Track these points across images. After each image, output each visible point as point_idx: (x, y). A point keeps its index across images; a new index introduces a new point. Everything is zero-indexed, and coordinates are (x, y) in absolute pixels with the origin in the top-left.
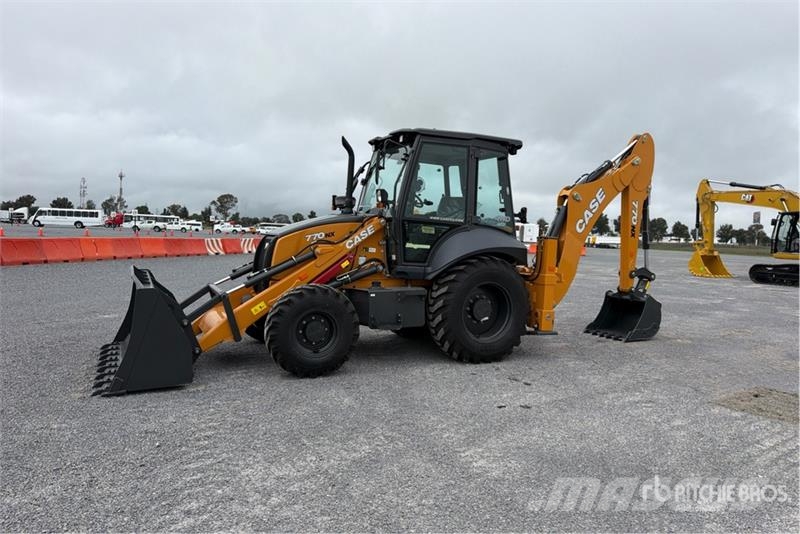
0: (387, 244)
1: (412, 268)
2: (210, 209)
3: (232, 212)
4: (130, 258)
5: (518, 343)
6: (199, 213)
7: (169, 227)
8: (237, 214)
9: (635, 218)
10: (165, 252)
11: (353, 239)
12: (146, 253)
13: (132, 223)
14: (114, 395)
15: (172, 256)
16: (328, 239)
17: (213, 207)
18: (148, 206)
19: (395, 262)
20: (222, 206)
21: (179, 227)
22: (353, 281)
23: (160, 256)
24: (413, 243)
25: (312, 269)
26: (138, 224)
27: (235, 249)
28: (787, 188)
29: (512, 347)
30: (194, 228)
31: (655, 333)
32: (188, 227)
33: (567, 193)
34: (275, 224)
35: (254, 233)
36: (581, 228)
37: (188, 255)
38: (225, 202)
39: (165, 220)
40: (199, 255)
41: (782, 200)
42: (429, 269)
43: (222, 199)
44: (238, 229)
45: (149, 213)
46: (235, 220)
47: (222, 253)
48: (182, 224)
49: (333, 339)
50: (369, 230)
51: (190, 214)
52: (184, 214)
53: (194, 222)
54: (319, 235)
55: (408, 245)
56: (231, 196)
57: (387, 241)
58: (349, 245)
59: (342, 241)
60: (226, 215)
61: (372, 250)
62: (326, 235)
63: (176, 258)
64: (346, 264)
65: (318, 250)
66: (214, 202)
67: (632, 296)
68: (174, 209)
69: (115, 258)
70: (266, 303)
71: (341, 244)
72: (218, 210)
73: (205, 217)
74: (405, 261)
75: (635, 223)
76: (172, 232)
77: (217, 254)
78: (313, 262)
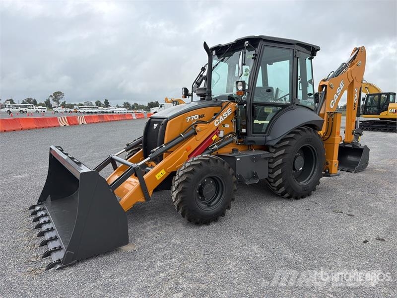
0: (237, 122)
1: (258, 138)
2: (49, 100)
3: (61, 101)
4: (14, 130)
5: (318, 183)
6: (43, 102)
7: (28, 110)
8: (65, 102)
9: (356, 98)
10: (36, 126)
11: (219, 119)
12: (24, 127)
13: (7, 109)
14: (67, 266)
15: (40, 128)
16: (201, 119)
17: (51, 99)
18: (13, 99)
19: (245, 134)
20: (56, 98)
21: (34, 110)
22: (219, 148)
23: (33, 129)
24: (259, 120)
25: (194, 143)
26: (10, 109)
27: (74, 122)
28: (368, 82)
29: (316, 186)
30: (43, 110)
31: (367, 166)
32: (39, 110)
33: (326, 83)
34: (86, 106)
35: (76, 112)
36: (332, 105)
37: (49, 127)
38: (57, 96)
39: (25, 107)
40: (55, 127)
41: (366, 88)
42: (269, 138)
43: (55, 94)
44: (68, 110)
45: (14, 103)
46: (64, 105)
47: (68, 125)
48: (36, 109)
49: (219, 195)
50: (228, 112)
51: (38, 103)
52: (35, 103)
53: (41, 107)
54: (195, 117)
55: (256, 122)
56: (60, 93)
57: (236, 119)
58: (216, 123)
59: (212, 121)
60: (59, 103)
61: (227, 126)
62: (200, 117)
63: (42, 129)
64: (214, 137)
65: (198, 128)
66: (51, 96)
67: (353, 145)
68: (29, 101)
69: (5, 131)
70: (165, 170)
71: (212, 123)
72: (54, 100)
73: (48, 104)
74: (253, 133)
75: (356, 102)
76: (32, 113)
77: (65, 125)
78: (195, 137)
